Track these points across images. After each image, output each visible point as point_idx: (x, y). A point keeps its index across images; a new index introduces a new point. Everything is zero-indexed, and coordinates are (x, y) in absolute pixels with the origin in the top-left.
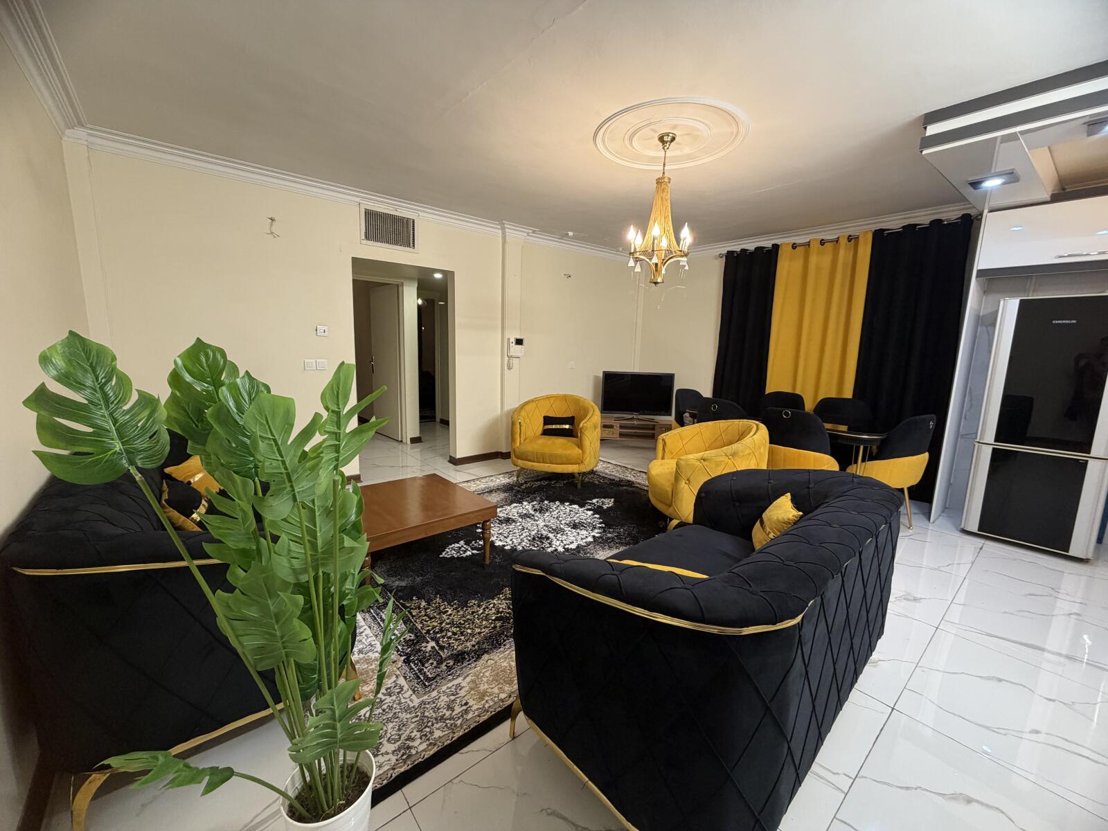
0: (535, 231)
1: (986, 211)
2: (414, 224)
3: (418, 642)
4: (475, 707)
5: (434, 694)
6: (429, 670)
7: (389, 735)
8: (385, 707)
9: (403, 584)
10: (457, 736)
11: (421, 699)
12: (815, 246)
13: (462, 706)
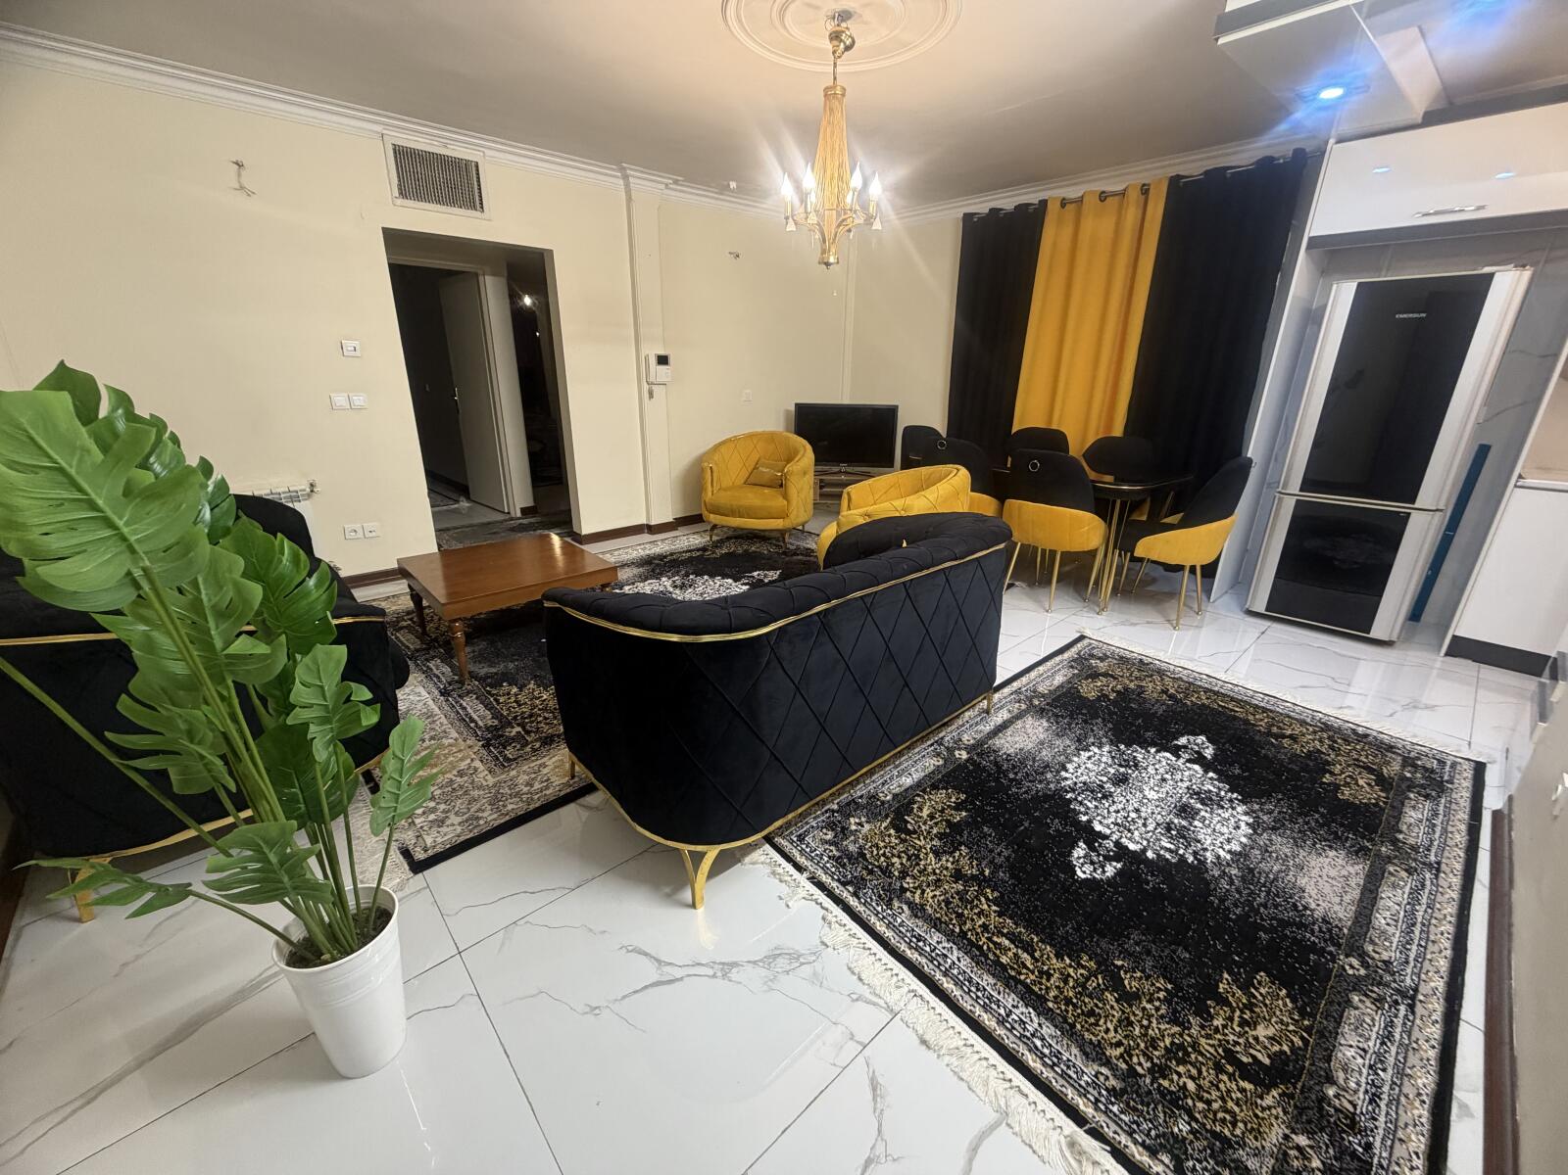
0: (678, 180)
1: (1332, 141)
2: (477, 170)
3: (502, 727)
4: (557, 783)
5: (513, 773)
6: (510, 752)
7: (457, 809)
8: (455, 786)
9: (494, 670)
10: (532, 807)
11: (497, 779)
12: (1091, 202)
13: (542, 782)
